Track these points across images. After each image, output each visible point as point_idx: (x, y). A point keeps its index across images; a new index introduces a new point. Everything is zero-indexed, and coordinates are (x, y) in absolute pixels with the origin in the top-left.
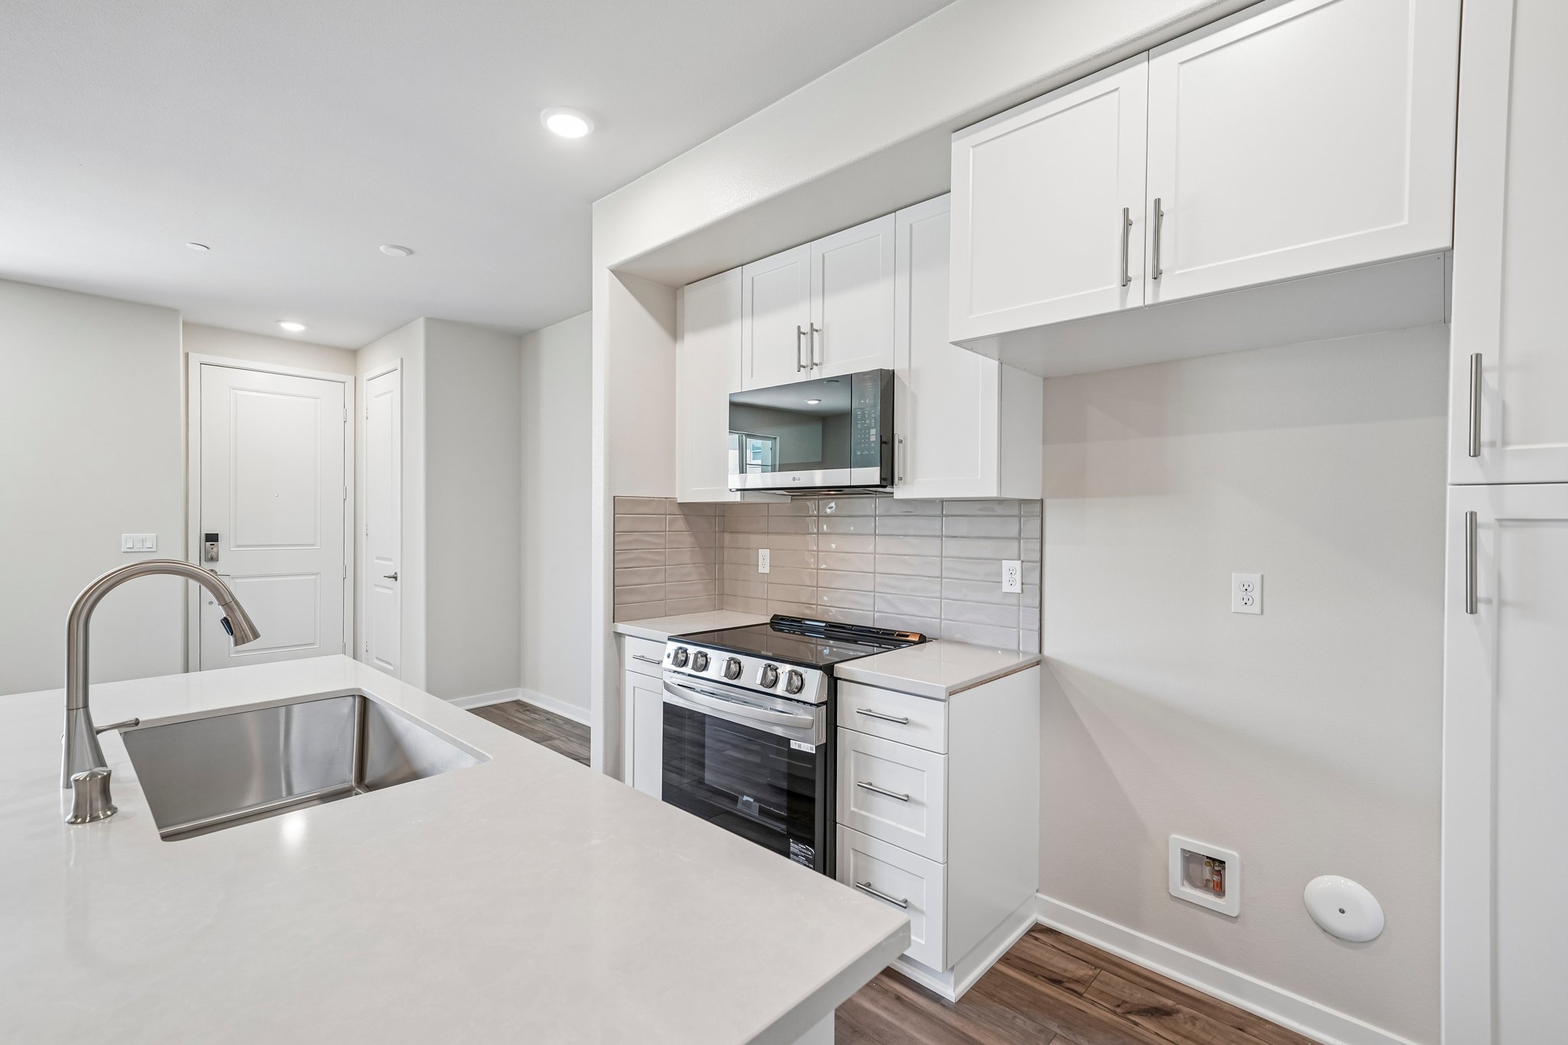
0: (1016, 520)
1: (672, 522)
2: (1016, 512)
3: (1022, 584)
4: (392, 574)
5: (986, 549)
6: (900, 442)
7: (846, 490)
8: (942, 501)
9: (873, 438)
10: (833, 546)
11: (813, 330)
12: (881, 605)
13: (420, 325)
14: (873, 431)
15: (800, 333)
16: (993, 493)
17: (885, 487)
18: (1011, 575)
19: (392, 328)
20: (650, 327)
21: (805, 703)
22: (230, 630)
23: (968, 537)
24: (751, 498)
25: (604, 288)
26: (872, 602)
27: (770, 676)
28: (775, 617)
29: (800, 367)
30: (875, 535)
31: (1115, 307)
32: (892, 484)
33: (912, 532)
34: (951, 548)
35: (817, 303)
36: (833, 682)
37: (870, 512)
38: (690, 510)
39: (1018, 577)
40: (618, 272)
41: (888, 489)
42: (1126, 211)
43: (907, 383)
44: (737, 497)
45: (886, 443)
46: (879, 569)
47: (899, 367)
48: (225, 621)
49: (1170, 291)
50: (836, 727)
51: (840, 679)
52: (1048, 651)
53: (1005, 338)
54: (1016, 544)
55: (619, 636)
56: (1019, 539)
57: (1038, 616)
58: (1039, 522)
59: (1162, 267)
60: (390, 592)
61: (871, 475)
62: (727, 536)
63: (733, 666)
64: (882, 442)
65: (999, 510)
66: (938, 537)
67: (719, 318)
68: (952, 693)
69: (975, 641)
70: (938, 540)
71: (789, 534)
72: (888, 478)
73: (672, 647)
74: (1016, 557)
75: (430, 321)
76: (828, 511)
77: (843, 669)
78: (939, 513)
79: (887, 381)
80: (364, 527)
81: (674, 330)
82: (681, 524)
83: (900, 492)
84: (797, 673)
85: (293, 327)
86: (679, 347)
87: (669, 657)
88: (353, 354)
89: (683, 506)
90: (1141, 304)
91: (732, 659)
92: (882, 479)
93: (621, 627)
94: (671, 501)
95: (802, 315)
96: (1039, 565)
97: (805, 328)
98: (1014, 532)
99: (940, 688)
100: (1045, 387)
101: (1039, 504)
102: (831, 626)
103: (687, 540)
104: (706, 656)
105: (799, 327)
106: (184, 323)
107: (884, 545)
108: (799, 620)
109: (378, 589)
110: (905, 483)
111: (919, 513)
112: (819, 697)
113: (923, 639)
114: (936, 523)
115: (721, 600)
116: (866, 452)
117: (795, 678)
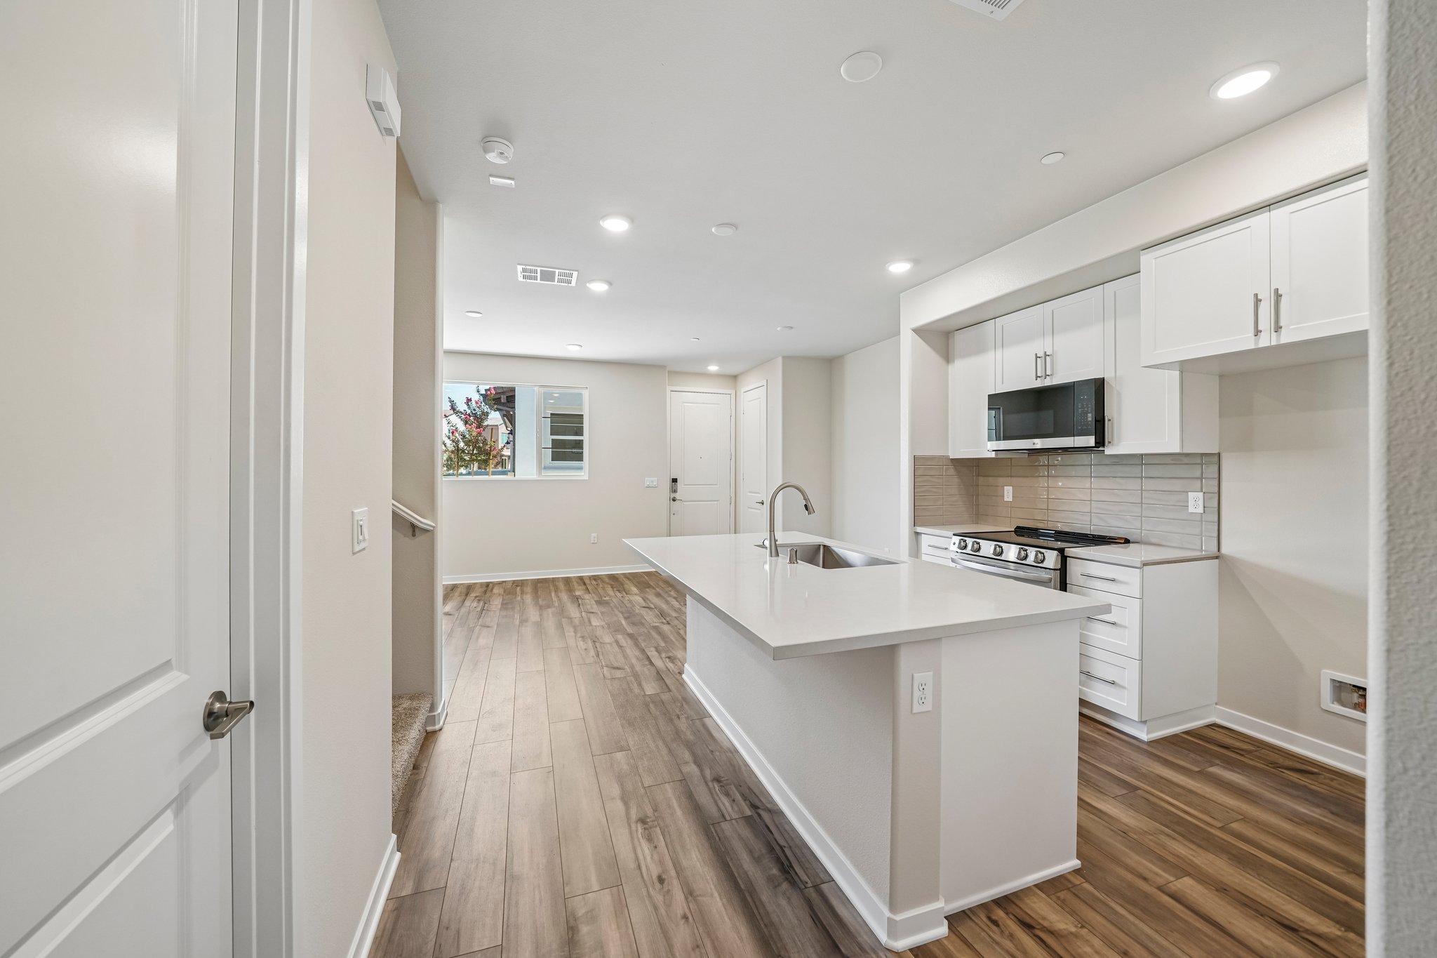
0: (1200, 466)
1: (947, 469)
2: (1199, 461)
3: (1204, 507)
4: (761, 501)
5: (1176, 485)
6: (1109, 420)
7: (1070, 450)
8: (1142, 455)
9: (1090, 419)
10: (1060, 484)
11: (1046, 355)
12: (1095, 521)
13: (780, 360)
14: (1090, 415)
15: (1037, 357)
16: (1177, 450)
17: (1098, 447)
18: (1195, 501)
19: (760, 363)
20: (934, 357)
21: (1046, 568)
22: (807, 509)
23: (1163, 478)
24: (1001, 455)
25: (907, 340)
26: (1089, 519)
27: (1023, 553)
28: (1018, 527)
29: (1037, 377)
30: (1091, 477)
31: (1252, 346)
32: (1104, 446)
33: (1119, 475)
34: (1148, 484)
35: (1048, 340)
36: (1064, 558)
37: (1086, 463)
38: (959, 464)
39: (1201, 503)
40: (916, 331)
41: (1100, 449)
42: (1256, 295)
43: (1114, 386)
44: (993, 455)
45: (1098, 421)
46: (1094, 498)
47: (1108, 375)
48: (806, 506)
49: (1286, 337)
50: (1066, 584)
51: (1069, 557)
52: (1224, 550)
53: (1182, 363)
54: (1199, 482)
55: (917, 534)
56: (1201, 479)
57: (1216, 528)
58: (1217, 466)
59: (1282, 324)
60: (759, 511)
61: (1090, 441)
62: (981, 479)
63: (998, 549)
64: (1096, 421)
65: (1186, 460)
66: (1139, 477)
67: (980, 349)
68: (1145, 565)
69: (1168, 544)
70: (1139, 480)
71: (1027, 477)
72: (1101, 442)
73: (957, 539)
74: (1199, 490)
75: (784, 358)
76: (1056, 462)
77: (1069, 552)
78: (1140, 462)
79: (1099, 386)
80: (742, 475)
81: (947, 357)
82: (952, 471)
83: (1109, 451)
84: (1041, 553)
85: (713, 368)
86: (951, 368)
87: (954, 544)
88: (734, 378)
89: (953, 460)
90: (1269, 345)
91: (996, 545)
92: (1096, 443)
93: (919, 529)
94: (947, 458)
95: (1039, 347)
96: (1217, 495)
97: (1041, 354)
98: (1198, 474)
99: (1137, 561)
100: (1220, 380)
101: (1216, 459)
102: (1058, 533)
103: (956, 480)
104: (979, 543)
105: (1036, 354)
106: (668, 372)
107: (1096, 483)
108: (1036, 530)
109: (750, 510)
110: (1113, 445)
111: (1124, 462)
112: (1055, 566)
113: (1127, 541)
114: (1138, 469)
115: (977, 517)
116: (1085, 427)
117: (1039, 555)
